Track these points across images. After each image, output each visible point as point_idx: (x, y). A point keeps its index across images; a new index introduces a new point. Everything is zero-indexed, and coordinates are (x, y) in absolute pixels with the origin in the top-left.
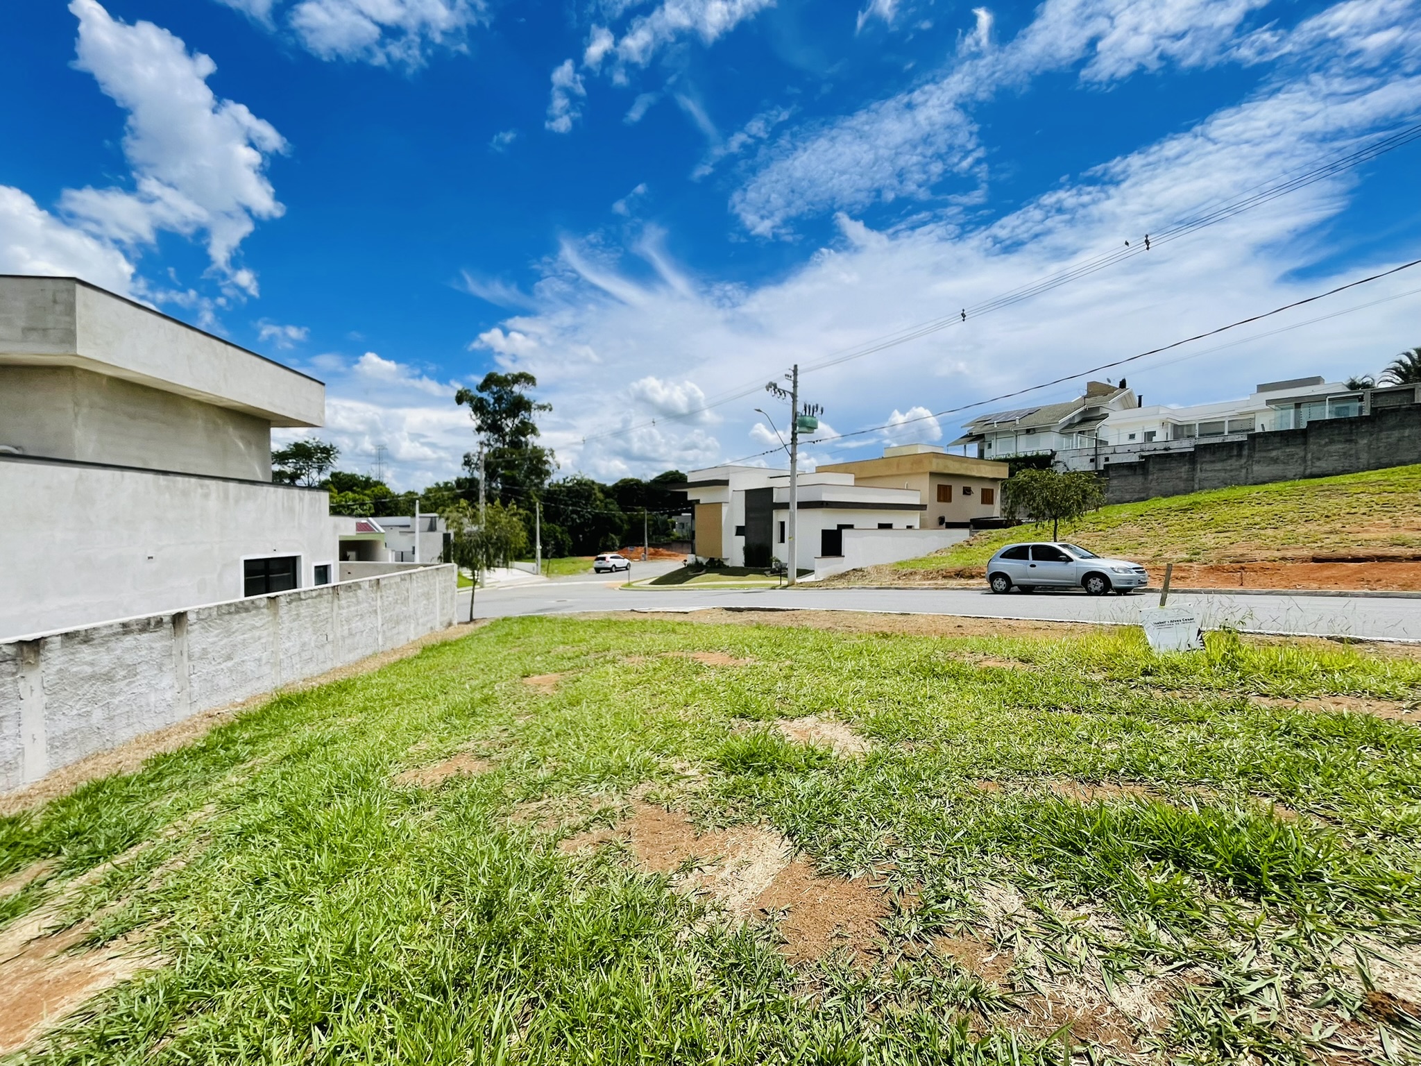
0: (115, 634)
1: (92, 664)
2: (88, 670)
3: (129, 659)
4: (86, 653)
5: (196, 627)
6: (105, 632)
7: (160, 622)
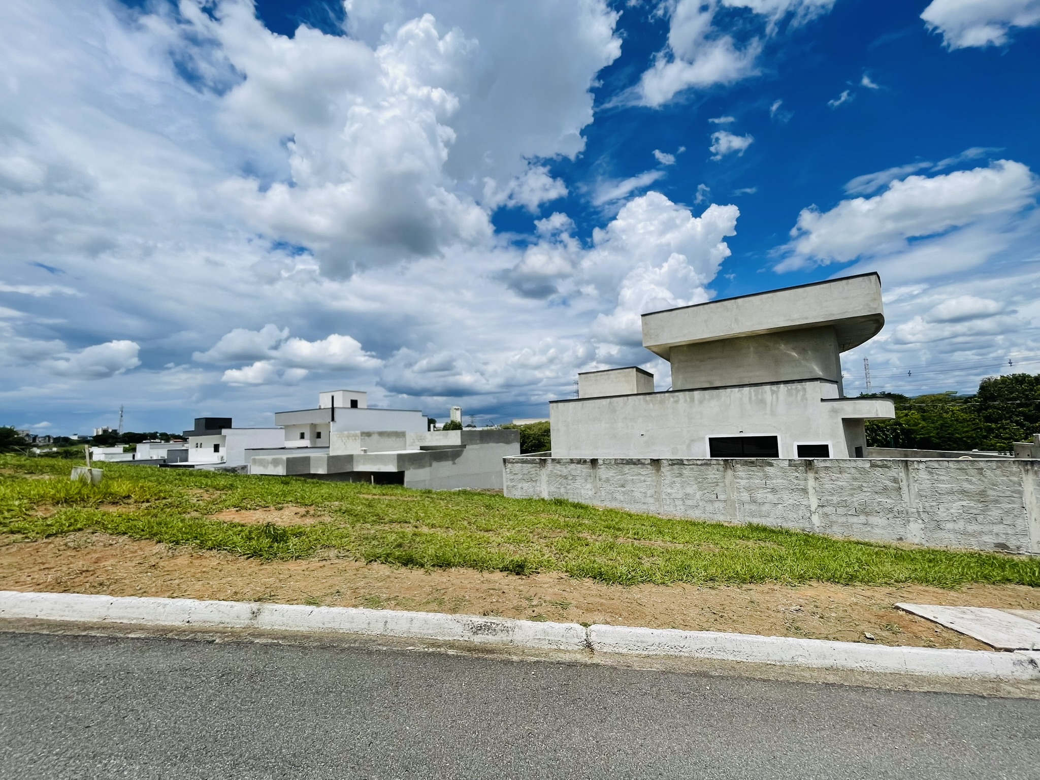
0: (567, 462)
1: (560, 471)
2: (559, 473)
3: (573, 473)
4: (558, 466)
5: (602, 466)
6: (564, 461)
7: (585, 461)
